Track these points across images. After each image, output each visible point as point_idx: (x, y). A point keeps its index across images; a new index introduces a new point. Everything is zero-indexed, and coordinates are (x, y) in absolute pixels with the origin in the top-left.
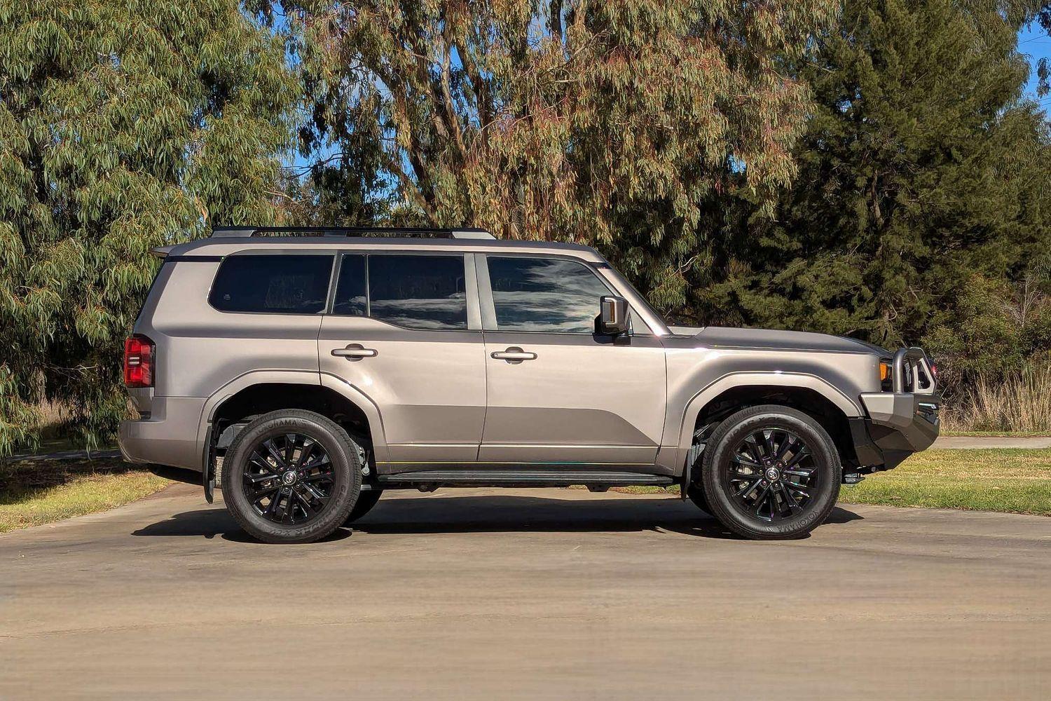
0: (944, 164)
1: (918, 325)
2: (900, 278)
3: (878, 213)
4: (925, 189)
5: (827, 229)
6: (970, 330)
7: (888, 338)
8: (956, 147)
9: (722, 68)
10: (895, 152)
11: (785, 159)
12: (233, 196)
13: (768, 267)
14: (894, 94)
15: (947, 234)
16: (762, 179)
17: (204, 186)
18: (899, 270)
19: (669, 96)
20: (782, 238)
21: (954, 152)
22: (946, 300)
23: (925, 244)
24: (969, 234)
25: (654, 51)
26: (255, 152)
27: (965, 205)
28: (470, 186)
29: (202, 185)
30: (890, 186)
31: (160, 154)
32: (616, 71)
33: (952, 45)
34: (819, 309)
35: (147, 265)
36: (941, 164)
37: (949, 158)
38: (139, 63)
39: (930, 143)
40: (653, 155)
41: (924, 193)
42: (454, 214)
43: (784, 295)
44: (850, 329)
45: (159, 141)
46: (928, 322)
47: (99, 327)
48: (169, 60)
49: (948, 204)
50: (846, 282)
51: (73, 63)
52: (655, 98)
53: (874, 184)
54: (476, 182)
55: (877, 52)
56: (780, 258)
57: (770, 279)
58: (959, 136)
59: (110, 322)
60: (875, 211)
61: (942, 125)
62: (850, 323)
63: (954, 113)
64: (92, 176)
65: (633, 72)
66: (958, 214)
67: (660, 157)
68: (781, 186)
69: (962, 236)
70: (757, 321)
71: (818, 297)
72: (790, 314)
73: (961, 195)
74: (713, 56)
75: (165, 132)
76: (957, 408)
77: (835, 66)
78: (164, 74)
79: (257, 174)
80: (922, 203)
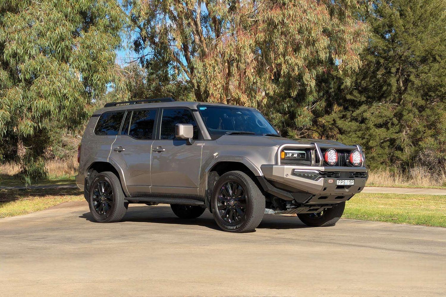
0: (433, 62)
1: (419, 136)
2: (410, 114)
3: (402, 85)
4: (423, 74)
5: (378, 92)
6: (442, 139)
7: (405, 142)
8: (438, 55)
9: (326, 14)
10: (409, 57)
11: (356, 58)
12: (93, 69)
13: (350, 108)
14: (410, 30)
15: (433, 95)
16: (345, 67)
17: (79, 64)
18: (410, 111)
19: (301, 27)
20: (357, 95)
21: (437, 57)
22: (432, 125)
23: (423, 99)
24: (443, 95)
25: (294, 5)
26: (104, 49)
27: (442, 82)
28: (208, 67)
29: (78, 64)
30: (407, 72)
31: (58, 48)
32: (276, 15)
33: (437, 8)
34: (373, 128)
35: (51, 100)
36: (431, 63)
37: (435, 60)
38: (49, 6)
39: (426, 52)
40: (293, 54)
41: (423, 76)
42: (201, 81)
43: (357, 122)
44: (387, 138)
45: (58, 42)
46: (423, 135)
47: (29, 129)
48: (64, 5)
49: (434, 81)
50: (386, 116)
51: (19, 5)
52: (294, 28)
53: (400, 71)
54: (210, 65)
55: (402, 10)
56: (356, 105)
57: (351, 114)
58: (439, 50)
59: (34, 126)
60: (400, 83)
61: (432, 44)
62: (387, 135)
63: (438, 39)
64: (26, 58)
65: (284, 15)
66: (439, 86)
67: (296, 55)
68: (354, 71)
69: (440, 96)
70: (344, 133)
71: (372, 123)
72: (360, 130)
73: (440, 77)
74: (322, 9)
75: (61, 38)
76: (435, 175)
77: (383, 17)
78: (61, 11)
79: (105, 59)
80: (421, 81)
